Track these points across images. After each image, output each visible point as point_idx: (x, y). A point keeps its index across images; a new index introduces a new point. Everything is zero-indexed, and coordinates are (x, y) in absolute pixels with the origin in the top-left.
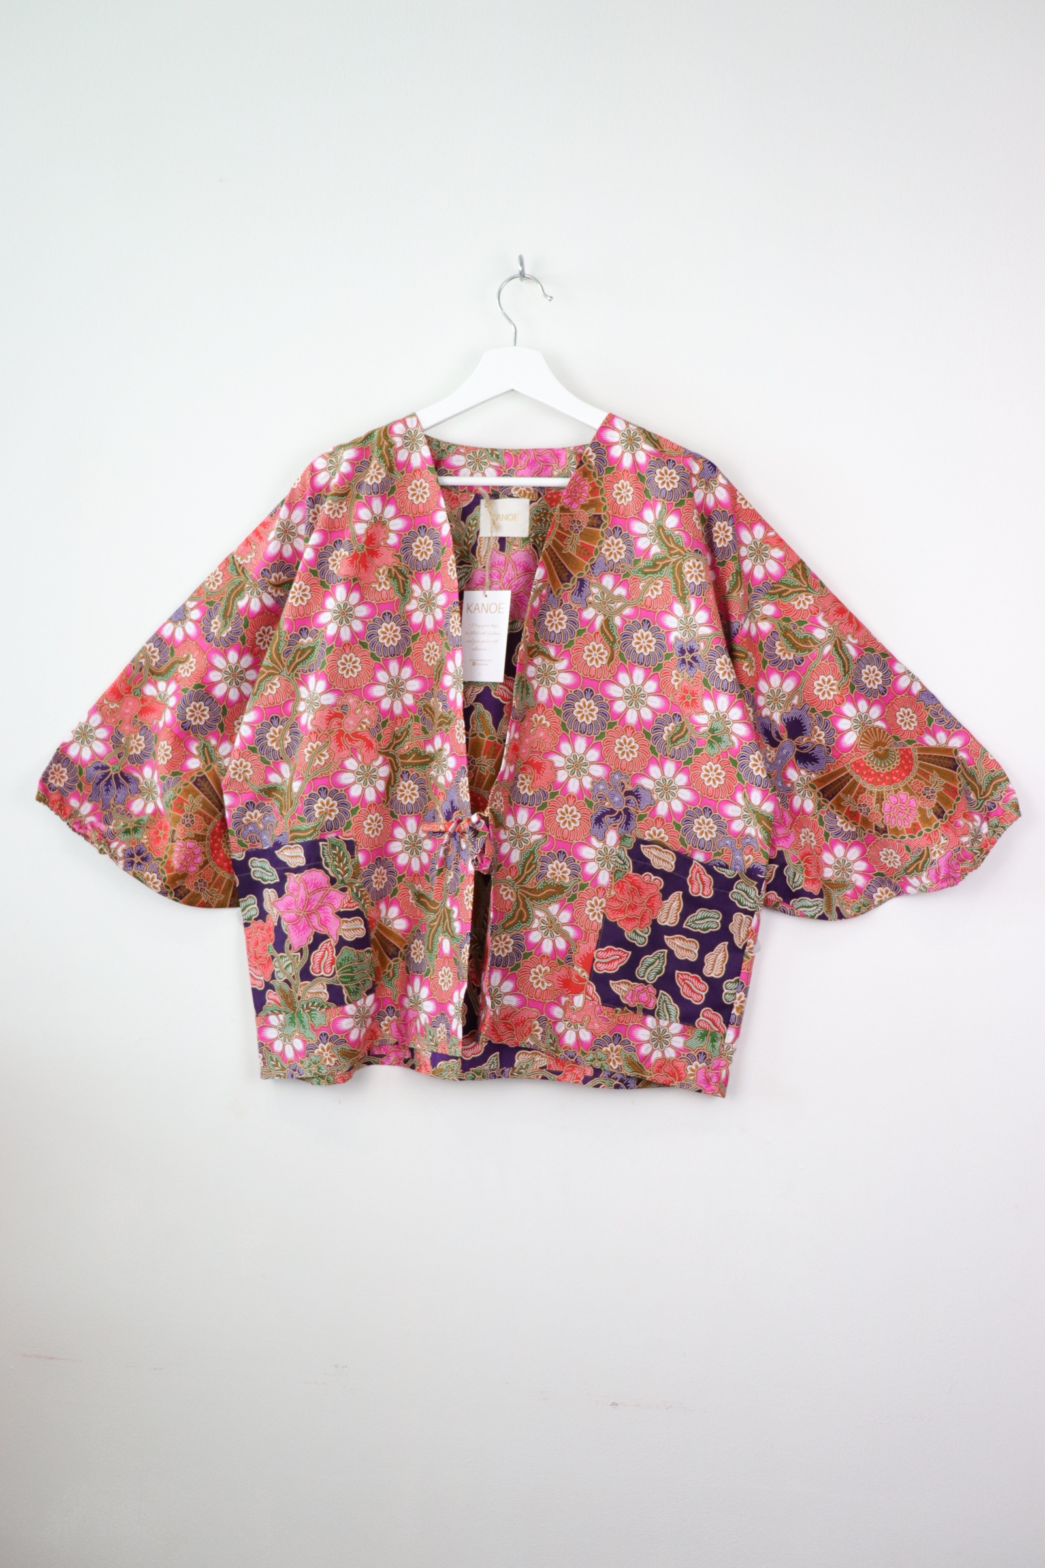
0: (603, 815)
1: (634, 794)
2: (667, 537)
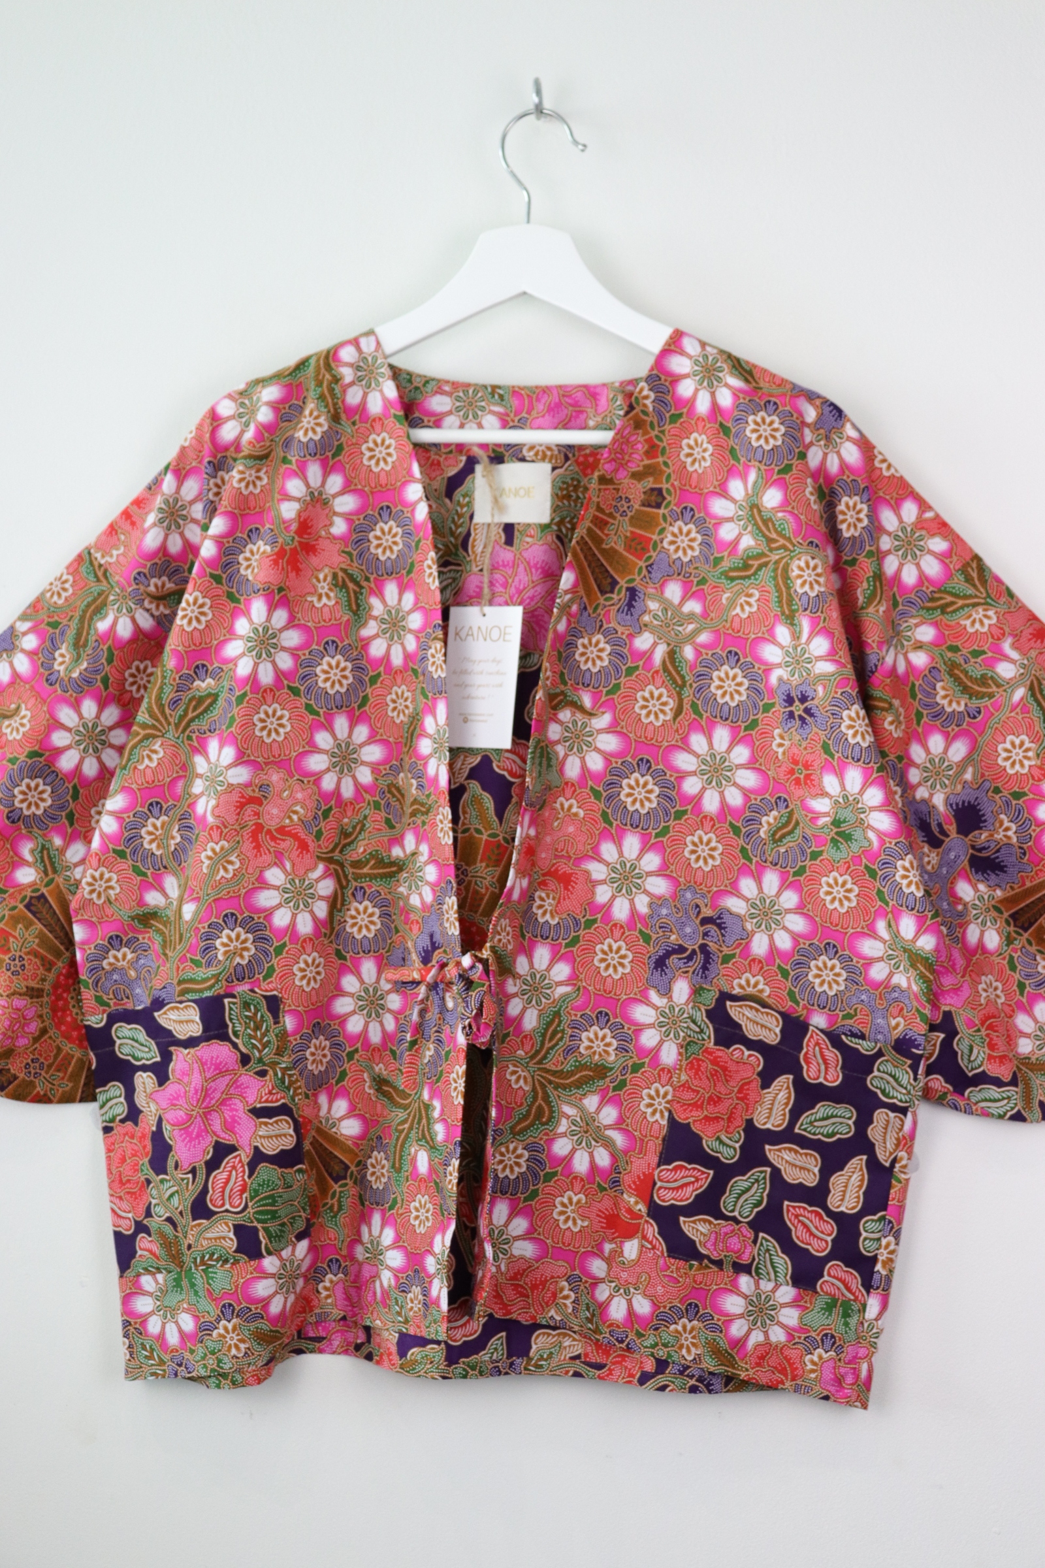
0: (668, 954)
1: (716, 921)
2: (766, 522)
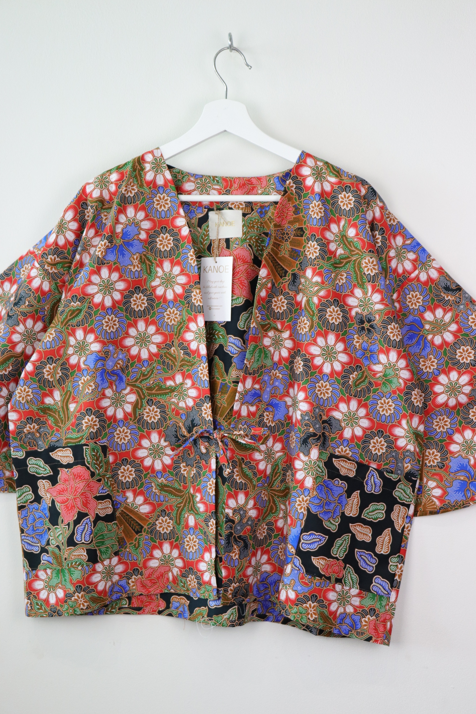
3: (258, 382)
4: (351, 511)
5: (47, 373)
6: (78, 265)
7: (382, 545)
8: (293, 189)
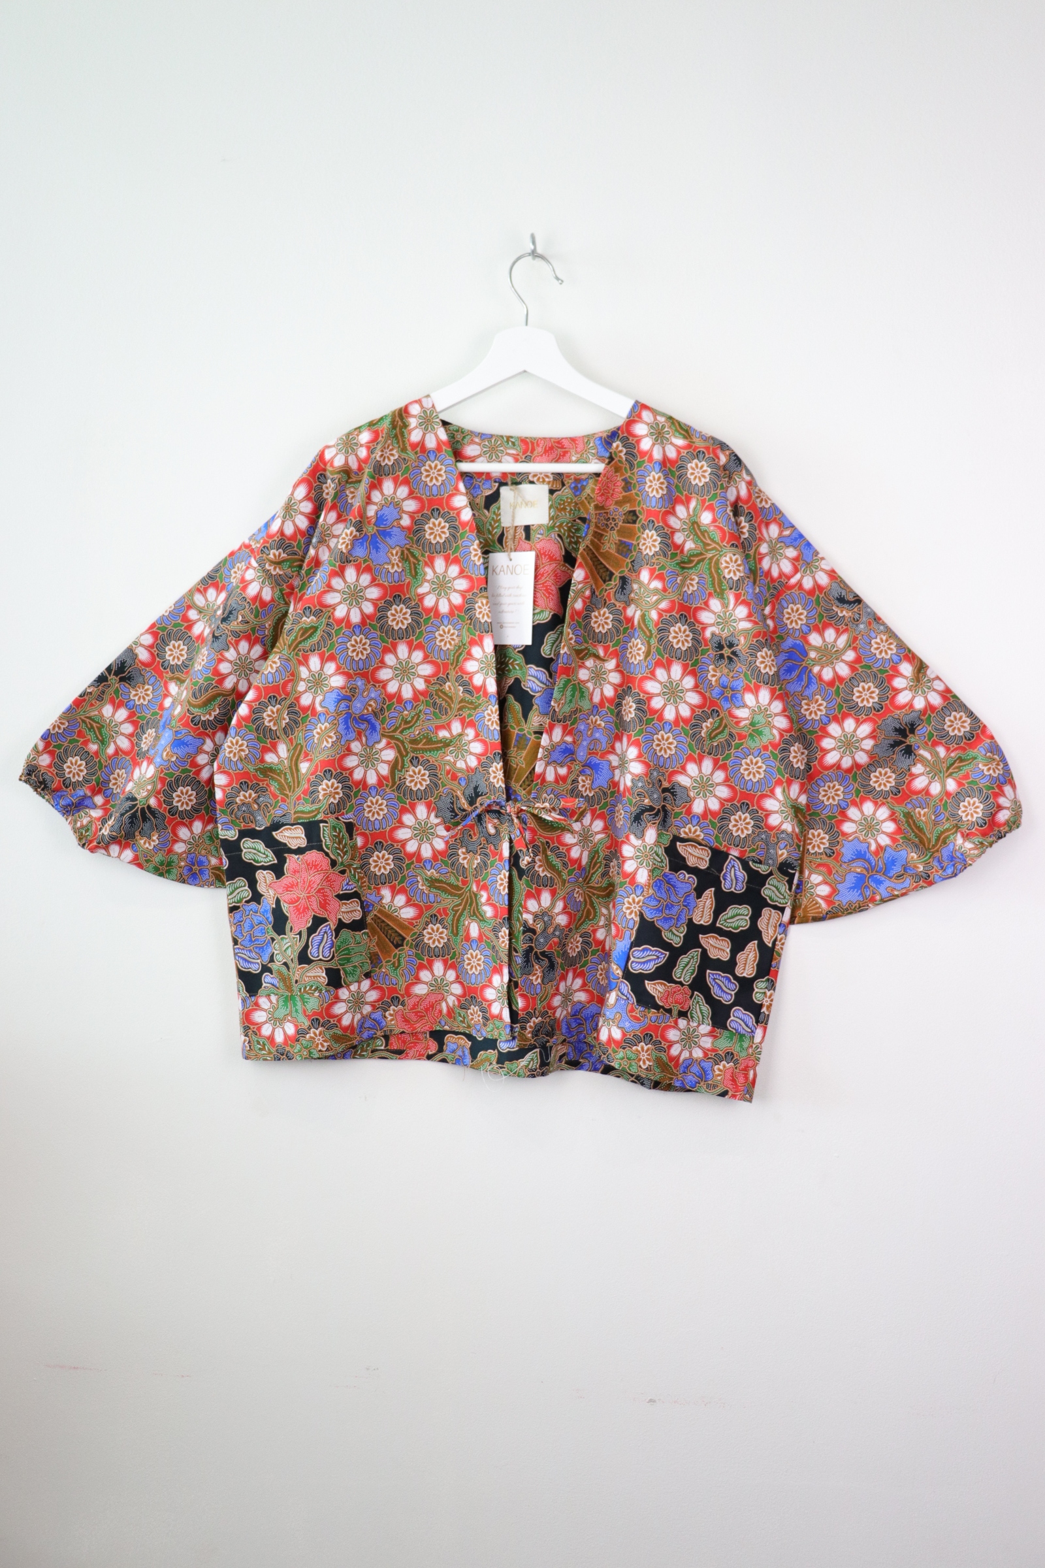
3: (570, 733)
4: (702, 917)
5: (268, 719)
6: (313, 564)
7: (745, 964)
8: (622, 454)
